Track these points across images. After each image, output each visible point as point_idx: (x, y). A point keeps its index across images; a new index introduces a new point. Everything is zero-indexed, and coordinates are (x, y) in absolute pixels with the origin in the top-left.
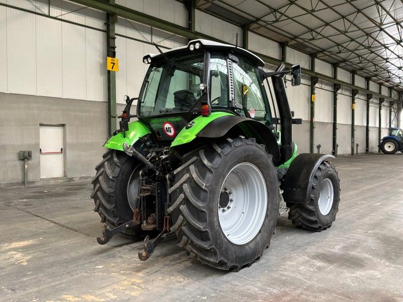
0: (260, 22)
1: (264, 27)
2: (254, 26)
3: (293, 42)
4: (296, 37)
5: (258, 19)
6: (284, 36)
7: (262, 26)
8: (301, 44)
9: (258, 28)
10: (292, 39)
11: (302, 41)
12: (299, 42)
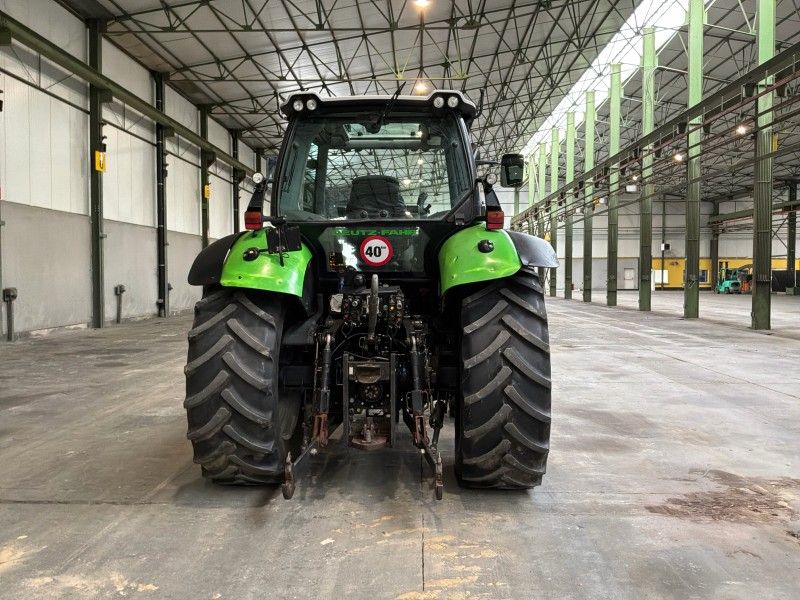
0: (129, 23)
1: (135, 33)
2: (116, 27)
3: (177, 77)
4: (186, 68)
5: (127, 16)
6: (165, 60)
7: (130, 31)
8: (191, 82)
9: (120, 33)
10: (178, 70)
11: (194, 78)
12: (187, 80)
